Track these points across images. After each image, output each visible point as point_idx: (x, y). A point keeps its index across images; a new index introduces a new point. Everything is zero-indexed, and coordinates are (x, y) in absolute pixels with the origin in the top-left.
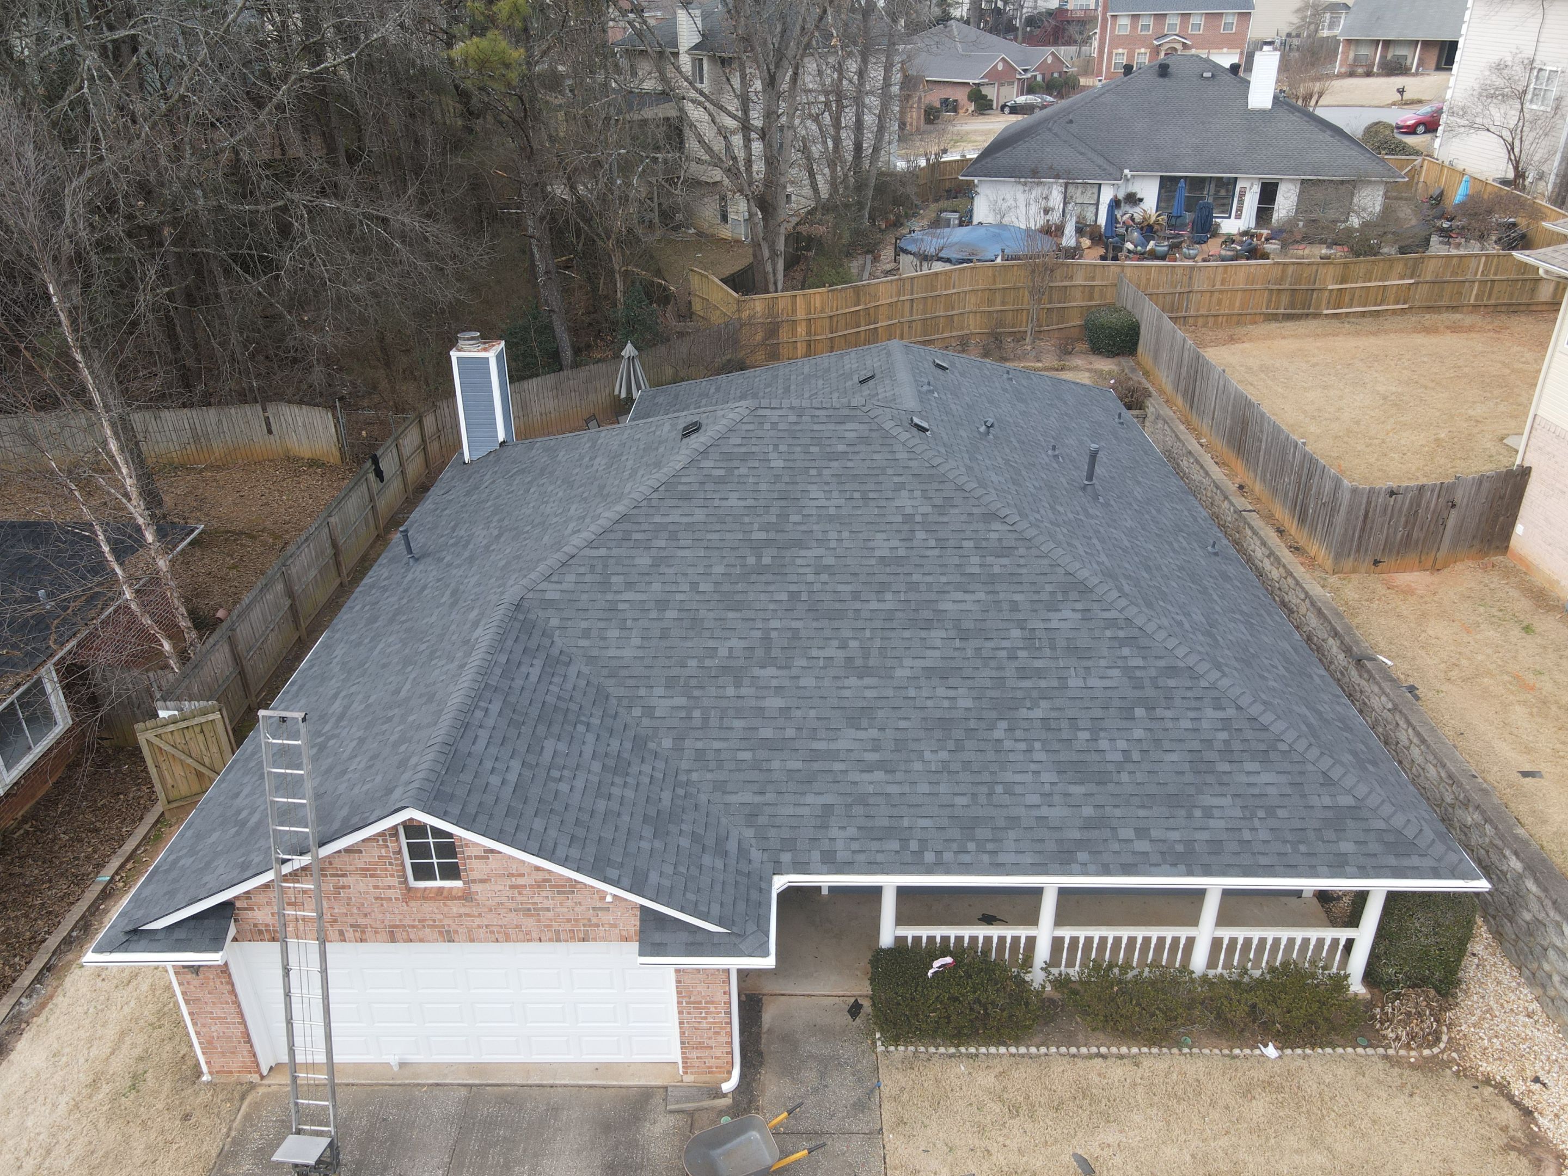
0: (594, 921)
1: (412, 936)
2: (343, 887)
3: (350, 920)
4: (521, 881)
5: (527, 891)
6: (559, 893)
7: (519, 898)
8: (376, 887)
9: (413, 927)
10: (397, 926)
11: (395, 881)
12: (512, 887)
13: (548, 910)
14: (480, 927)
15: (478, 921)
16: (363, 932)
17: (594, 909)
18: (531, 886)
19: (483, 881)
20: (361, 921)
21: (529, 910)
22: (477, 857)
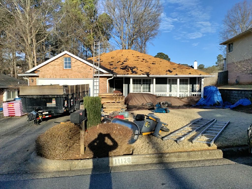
0: (88, 74)
1: (63, 77)
2: (55, 68)
3: (55, 74)
4: (79, 67)
5: (80, 69)
6: (84, 69)
7: (79, 70)
8: (59, 68)
9: (63, 75)
10: (61, 75)
11: (62, 67)
12: (78, 68)
13: (82, 72)
14: (73, 75)
15: (72, 74)
16: (56, 76)
17: (89, 72)
18: (80, 68)
19: (74, 67)
20: (56, 74)
21: (80, 72)
22: (74, 63)
